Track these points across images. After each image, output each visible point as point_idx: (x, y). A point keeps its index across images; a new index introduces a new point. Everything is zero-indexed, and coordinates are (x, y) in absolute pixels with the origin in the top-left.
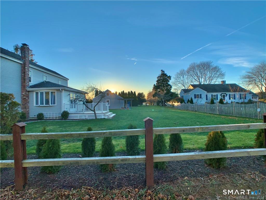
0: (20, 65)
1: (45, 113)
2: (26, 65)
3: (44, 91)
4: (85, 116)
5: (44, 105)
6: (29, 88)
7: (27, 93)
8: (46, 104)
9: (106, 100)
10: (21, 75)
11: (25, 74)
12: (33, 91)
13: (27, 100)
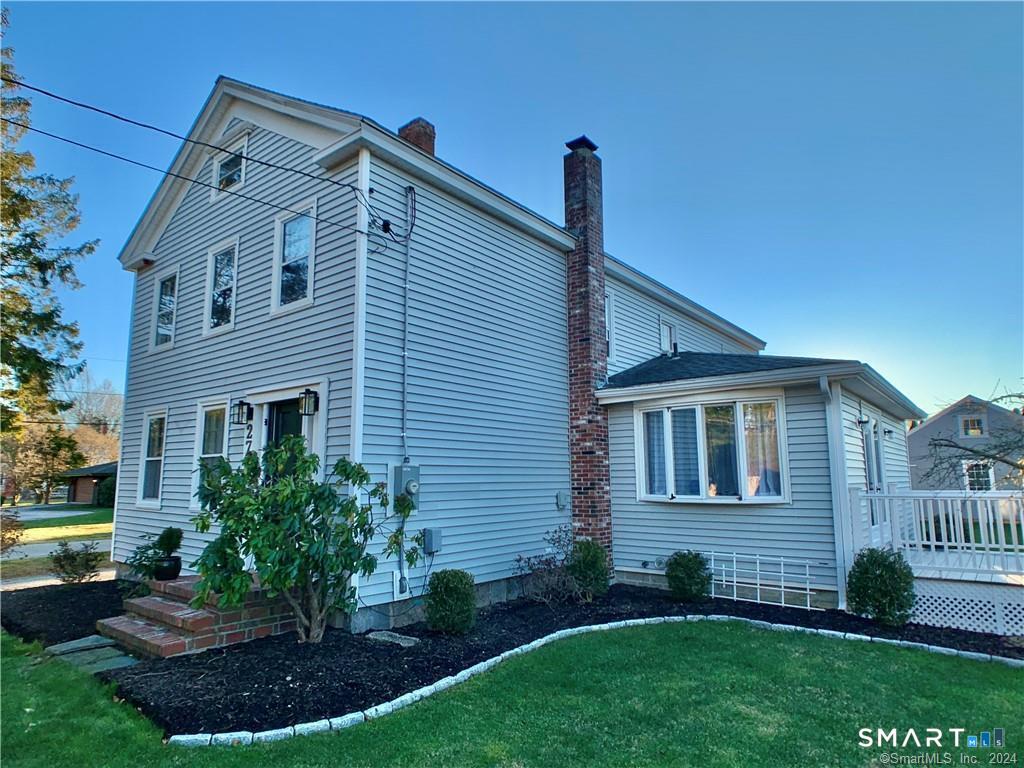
0: (562, 257)
1: (713, 552)
2: (591, 257)
3: (698, 399)
5: (706, 497)
6: (606, 387)
7: (599, 418)
10: (567, 317)
11: (585, 307)
12: (631, 403)
13: (600, 459)
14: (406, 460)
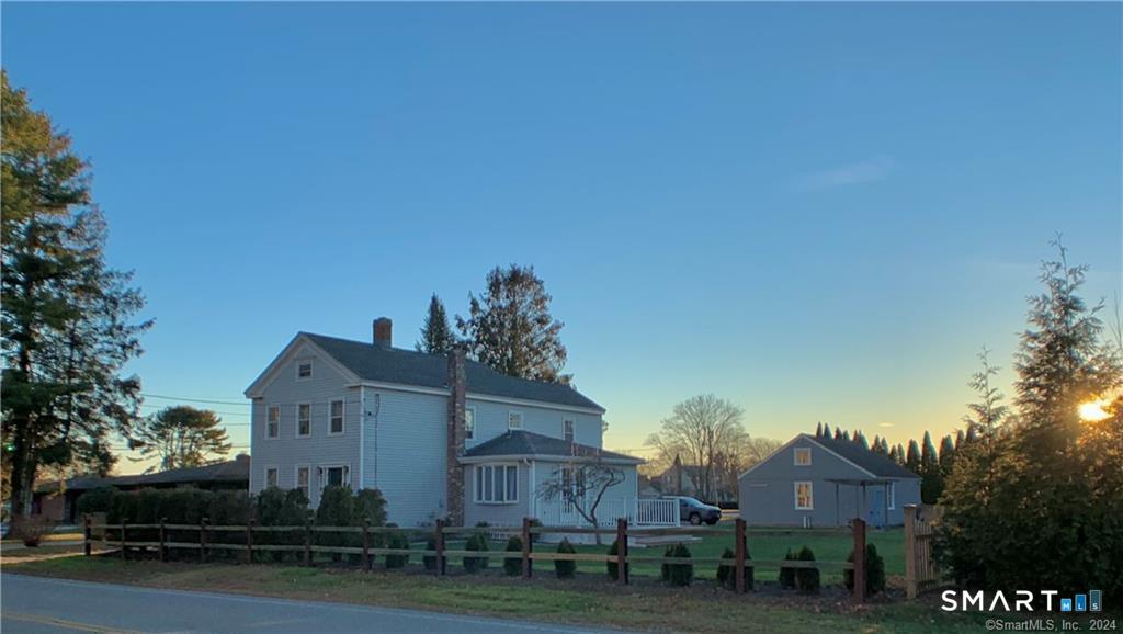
0: (445, 399)
1: (494, 522)
2: (458, 398)
3: (492, 465)
5: (493, 502)
6: (464, 456)
7: (459, 469)
8: (496, 500)
9: (796, 484)
10: (447, 426)
11: (454, 421)
12: (472, 465)
13: (459, 488)
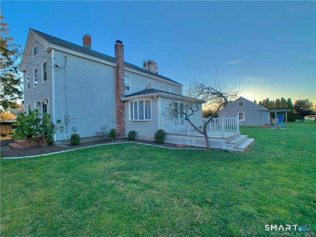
0: (114, 69)
1: (139, 131)
2: (119, 68)
3: (138, 100)
4: (191, 141)
5: (138, 120)
7: (122, 104)
8: (140, 119)
9: (238, 113)
10: (115, 82)
11: (118, 80)
13: (122, 113)
14: (67, 113)
